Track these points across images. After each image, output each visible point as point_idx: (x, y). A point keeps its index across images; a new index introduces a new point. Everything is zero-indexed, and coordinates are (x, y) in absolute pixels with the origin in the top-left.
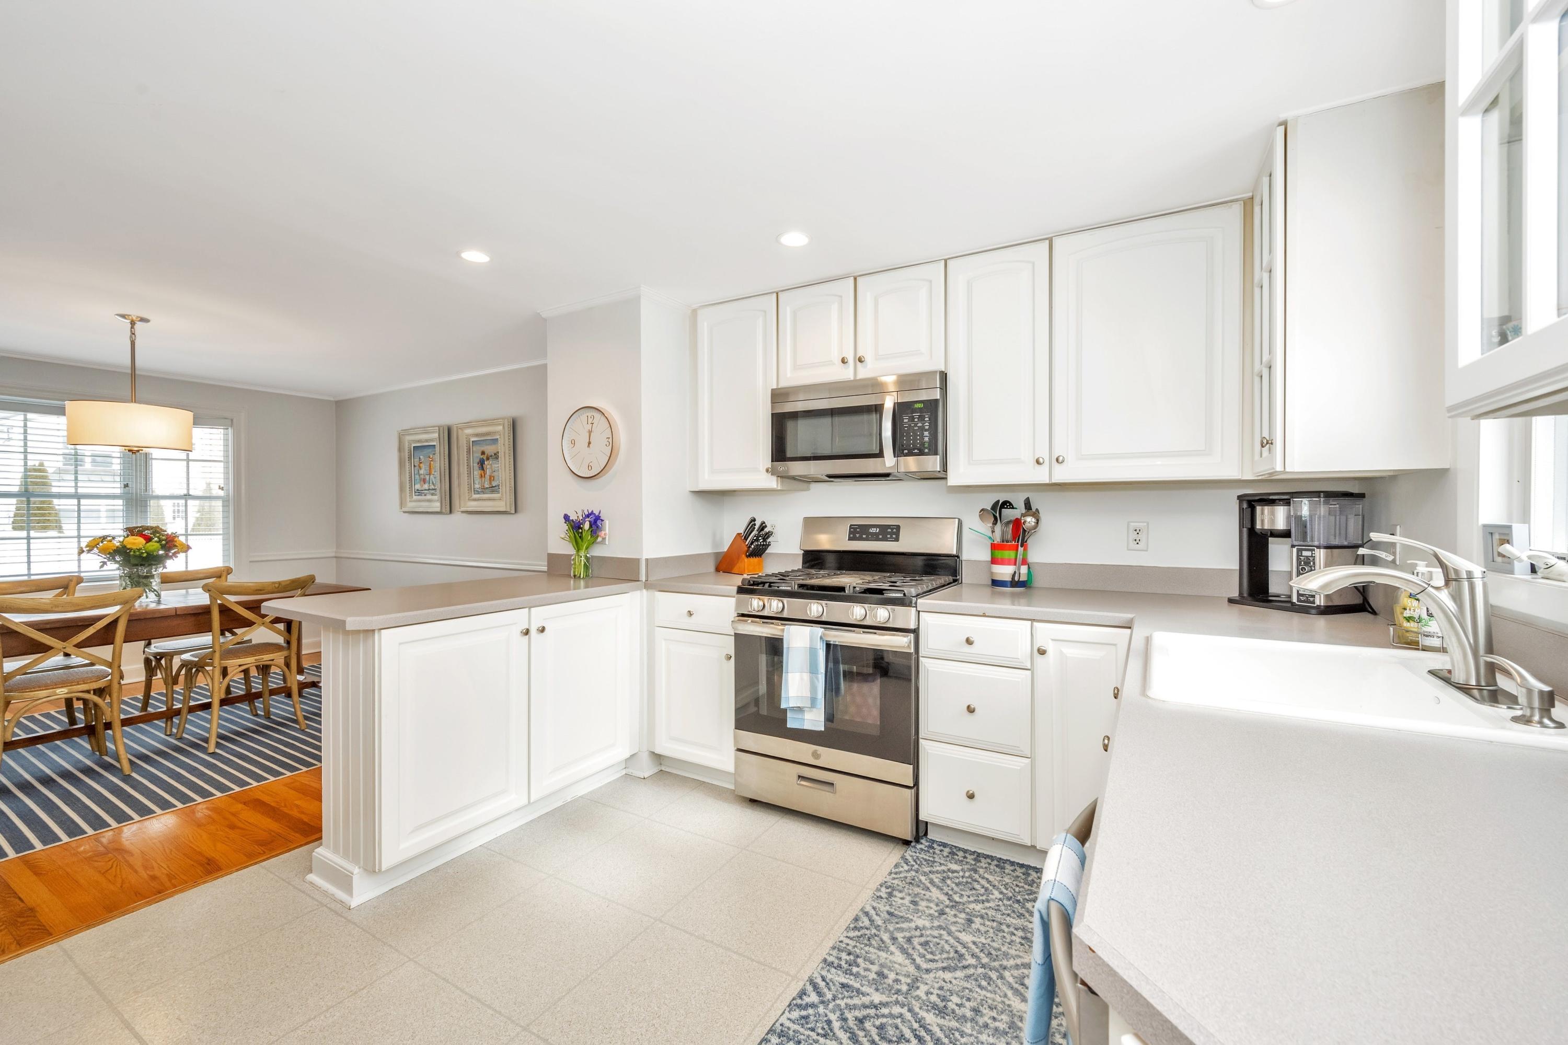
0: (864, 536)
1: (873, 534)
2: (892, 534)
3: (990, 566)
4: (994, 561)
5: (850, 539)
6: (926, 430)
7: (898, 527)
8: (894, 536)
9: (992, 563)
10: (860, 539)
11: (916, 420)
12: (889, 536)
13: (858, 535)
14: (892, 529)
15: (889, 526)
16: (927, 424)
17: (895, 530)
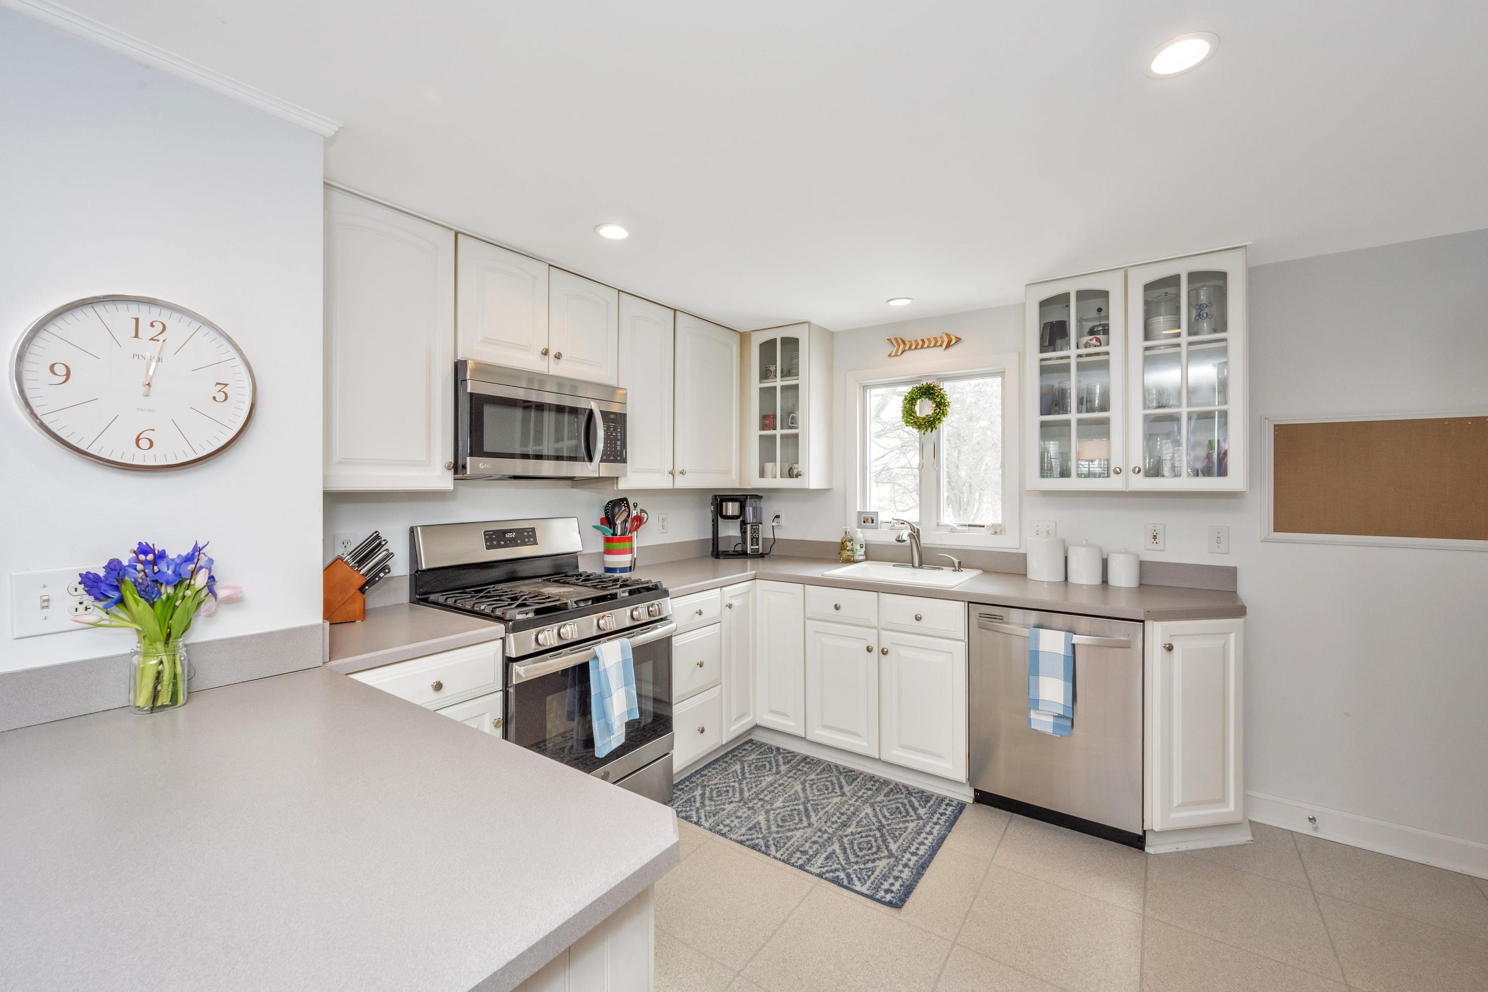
0: (502, 543)
1: (510, 539)
2: (529, 537)
3: (603, 556)
4: (608, 552)
5: (488, 548)
6: (618, 440)
7: (533, 529)
8: (532, 539)
9: (605, 554)
10: (499, 546)
11: (612, 429)
12: (527, 540)
13: (495, 543)
14: (528, 532)
15: (524, 530)
16: (619, 434)
17: (531, 533)
